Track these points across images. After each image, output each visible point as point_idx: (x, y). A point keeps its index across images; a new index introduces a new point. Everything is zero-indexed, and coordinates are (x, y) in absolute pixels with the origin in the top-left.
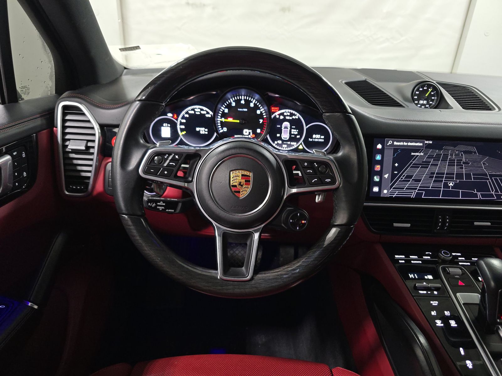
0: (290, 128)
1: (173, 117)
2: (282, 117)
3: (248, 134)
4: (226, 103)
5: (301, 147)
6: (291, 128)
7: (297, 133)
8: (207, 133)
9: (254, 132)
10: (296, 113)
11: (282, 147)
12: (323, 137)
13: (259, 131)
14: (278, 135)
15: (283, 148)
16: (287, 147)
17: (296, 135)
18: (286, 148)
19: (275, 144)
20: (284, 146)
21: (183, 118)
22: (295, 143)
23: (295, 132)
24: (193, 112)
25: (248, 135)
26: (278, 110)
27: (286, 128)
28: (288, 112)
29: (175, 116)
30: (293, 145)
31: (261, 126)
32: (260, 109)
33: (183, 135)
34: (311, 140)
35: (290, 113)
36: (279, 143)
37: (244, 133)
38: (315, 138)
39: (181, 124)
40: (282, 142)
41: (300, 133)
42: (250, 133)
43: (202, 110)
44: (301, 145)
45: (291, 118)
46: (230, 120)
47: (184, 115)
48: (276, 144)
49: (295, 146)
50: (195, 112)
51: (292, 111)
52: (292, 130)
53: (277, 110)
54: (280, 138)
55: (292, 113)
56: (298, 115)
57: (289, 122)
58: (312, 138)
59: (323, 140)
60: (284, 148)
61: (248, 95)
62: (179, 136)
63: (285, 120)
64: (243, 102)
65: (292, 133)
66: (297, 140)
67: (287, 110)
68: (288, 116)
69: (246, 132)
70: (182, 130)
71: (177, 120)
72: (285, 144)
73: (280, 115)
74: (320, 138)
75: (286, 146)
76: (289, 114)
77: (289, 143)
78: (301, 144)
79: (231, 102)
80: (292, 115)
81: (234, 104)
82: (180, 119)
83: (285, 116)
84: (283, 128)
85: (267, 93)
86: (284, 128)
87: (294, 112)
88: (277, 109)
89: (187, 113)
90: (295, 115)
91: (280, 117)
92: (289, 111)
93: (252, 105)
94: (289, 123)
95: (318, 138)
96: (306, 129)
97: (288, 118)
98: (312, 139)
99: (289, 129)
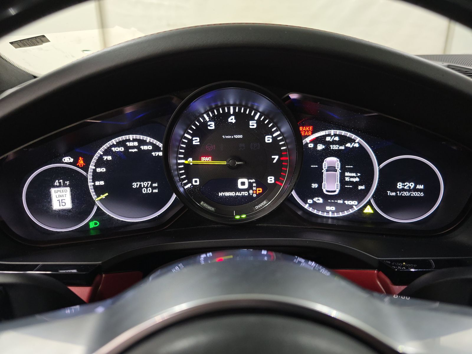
0: (341, 169)
1: (74, 163)
2: (320, 147)
3: (246, 186)
4: (195, 125)
5: (368, 210)
6: (344, 170)
7: (357, 179)
8: (156, 191)
9: (261, 183)
10: (353, 136)
11: (324, 211)
12: (421, 187)
13: (271, 180)
14: (315, 186)
15: (328, 212)
16: (337, 211)
17: (356, 184)
18: (333, 212)
19: (307, 205)
20: (328, 208)
21: (100, 163)
22: (355, 203)
23: (352, 177)
24: (122, 149)
25: (247, 190)
26: (310, 133)
27: (331, 169)
28: (335, 135)
29: (81, 162)
30: (351, 207)
31: (276, 171)
32: (272, 133)
33: (100, 200)
34: (394, 194)
35: (340, 136)
36: (318, 202)
37: (240, 186)
38: (403, 190)
39: (96, 176)
40: (324, 201)
41: (367, 180)
42: (250, 184)
43: (142, 142)
44: (369, 207)
45: (342, 148)
46: (206, 160)
47: (101, 158)
48: (310, 205)
49: (356, 209)
50: (127, 148)
51: (343, 133)
52: (347, 174)
53: (308, 131)
54: (319, 192)
55: (345, 137)
56: (358, 139)
57: (338, 158)
58: (395, 190)
59: (422, 194)
60: (330, 213)
61: (244, 104)
62: (94, 203)
63: (328, 153)
64: (232, 120)
65: (347, 179)
66: (360, 196)
67: (332, 132)
68: (334, 143)
69: (243, 183)
70: (99, 190)
71: (86, 169)
72: (331, 205)
73: (316, 141)
74: (415, 190)
75: (333, 208)
76: (337, 139)
77: (340, 202)
78: (369, 203)
79: (206, 122)
80: (344, 140)
81: (212, 126)
82: (92, 167)
83: (328, 144)
84: (324, 171)
85: (287, 95)
86: (327, 171)
87: (349, 134)
88: (307, 129)
89: (108, 152)
90: (352, 141)
91: (316, 146)
92: (338, 132)
93: (253, 124)
94: (338, 160)
95: (409, 190)
96: (381, 171)
97: (335, 147)
98: (396, 192)
99: (339, 171)
